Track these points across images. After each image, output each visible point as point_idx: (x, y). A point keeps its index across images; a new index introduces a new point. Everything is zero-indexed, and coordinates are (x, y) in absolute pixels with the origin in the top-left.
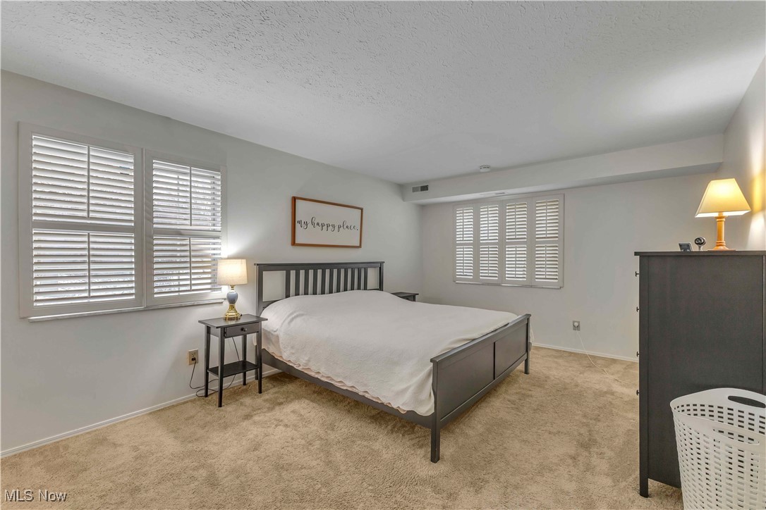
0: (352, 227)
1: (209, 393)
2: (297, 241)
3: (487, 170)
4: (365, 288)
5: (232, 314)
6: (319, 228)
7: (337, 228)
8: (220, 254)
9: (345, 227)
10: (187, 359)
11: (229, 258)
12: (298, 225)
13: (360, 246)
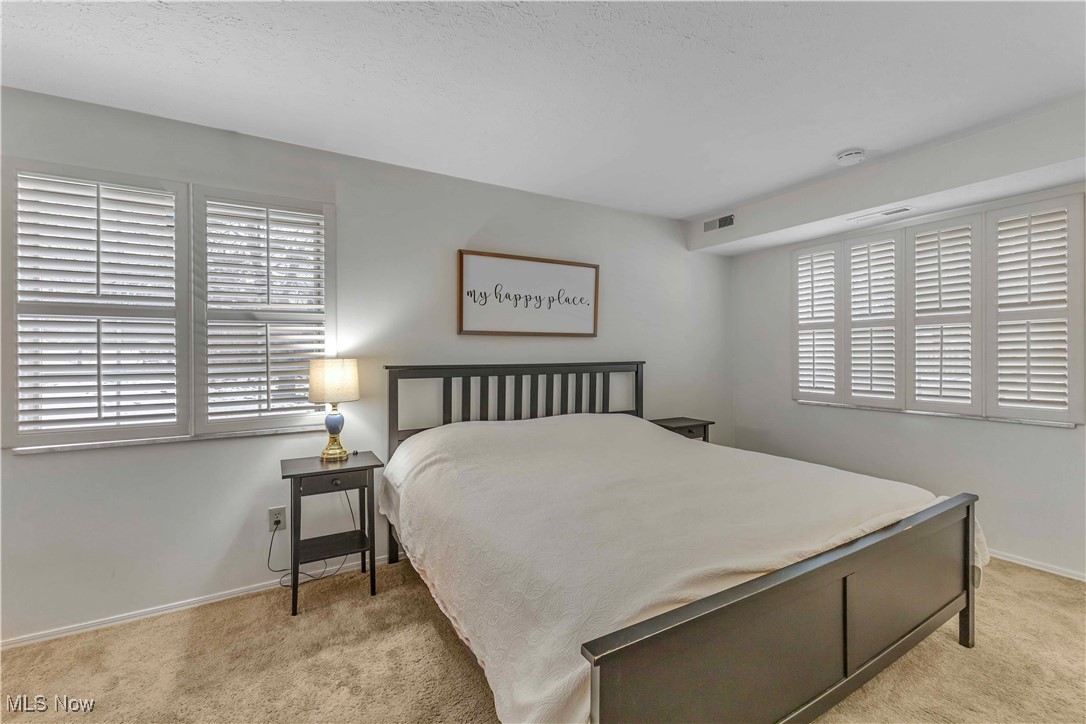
0: (576, 301)
1: (300, 581)
2: (466, 328)
3: (855, 160)
4: (605, 410)
5: (335, 452)
6: (510, 303)
7: (545, 302)
8: (323, 350)
9: (562, 300)
10: (265, 523)
11: (338, 357)
12: (467, 300)
13: (594, 335)
